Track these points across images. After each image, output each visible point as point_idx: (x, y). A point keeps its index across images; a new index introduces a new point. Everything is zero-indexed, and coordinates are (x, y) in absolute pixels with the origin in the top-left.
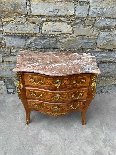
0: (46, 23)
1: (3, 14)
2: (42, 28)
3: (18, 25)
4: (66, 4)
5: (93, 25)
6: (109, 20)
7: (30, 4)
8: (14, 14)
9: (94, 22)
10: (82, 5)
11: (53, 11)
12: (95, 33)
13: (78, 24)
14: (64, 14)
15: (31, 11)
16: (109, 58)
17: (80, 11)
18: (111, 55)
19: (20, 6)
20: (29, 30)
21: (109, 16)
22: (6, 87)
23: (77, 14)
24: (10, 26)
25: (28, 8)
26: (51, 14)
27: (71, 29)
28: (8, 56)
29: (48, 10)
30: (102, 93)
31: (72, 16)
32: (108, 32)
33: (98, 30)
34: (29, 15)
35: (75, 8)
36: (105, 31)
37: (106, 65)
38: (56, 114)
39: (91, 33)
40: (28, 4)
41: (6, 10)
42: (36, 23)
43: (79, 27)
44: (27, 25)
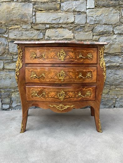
0: (49, 30)
1: (11, 23)
2: (45, 35)
3: (23, 32)
4: (66, 13)
5: (92, 30)
6: (106, 26)
7: (35, 14)
8: (20, 23)
9: (92, 27)
10: (80, 14)
11: (56, 19)
12: (95, 37)
13: (78, 29)
14: (65, 22)
15: (36, 20)
16: (114, 63)
17: (79, 19)
18: (115, 59)
19: (27, 16)
20: (33, 36)
21: (105, 23)
22: (1, 101)
23: (76, 22)
24: (16, 32)
25: (34, 17)
26: (54, 22)
27: (73, 34)
28: (9, 63)
29: (51, 18)
30: (115, 108)
31: (72, 23)
32: (107, 37)
33: (98, 35)
34: (34, 24)
35: (74, 17)
36: (104, 36)
37: (112, 71)
38: (62, 107)
39: (91, 37)
40: (34, 14)
41: (14, 19)
42: (40, 30)
43: (80, 32)
44: (31, 32)
